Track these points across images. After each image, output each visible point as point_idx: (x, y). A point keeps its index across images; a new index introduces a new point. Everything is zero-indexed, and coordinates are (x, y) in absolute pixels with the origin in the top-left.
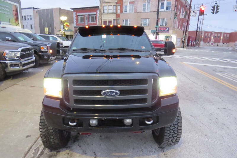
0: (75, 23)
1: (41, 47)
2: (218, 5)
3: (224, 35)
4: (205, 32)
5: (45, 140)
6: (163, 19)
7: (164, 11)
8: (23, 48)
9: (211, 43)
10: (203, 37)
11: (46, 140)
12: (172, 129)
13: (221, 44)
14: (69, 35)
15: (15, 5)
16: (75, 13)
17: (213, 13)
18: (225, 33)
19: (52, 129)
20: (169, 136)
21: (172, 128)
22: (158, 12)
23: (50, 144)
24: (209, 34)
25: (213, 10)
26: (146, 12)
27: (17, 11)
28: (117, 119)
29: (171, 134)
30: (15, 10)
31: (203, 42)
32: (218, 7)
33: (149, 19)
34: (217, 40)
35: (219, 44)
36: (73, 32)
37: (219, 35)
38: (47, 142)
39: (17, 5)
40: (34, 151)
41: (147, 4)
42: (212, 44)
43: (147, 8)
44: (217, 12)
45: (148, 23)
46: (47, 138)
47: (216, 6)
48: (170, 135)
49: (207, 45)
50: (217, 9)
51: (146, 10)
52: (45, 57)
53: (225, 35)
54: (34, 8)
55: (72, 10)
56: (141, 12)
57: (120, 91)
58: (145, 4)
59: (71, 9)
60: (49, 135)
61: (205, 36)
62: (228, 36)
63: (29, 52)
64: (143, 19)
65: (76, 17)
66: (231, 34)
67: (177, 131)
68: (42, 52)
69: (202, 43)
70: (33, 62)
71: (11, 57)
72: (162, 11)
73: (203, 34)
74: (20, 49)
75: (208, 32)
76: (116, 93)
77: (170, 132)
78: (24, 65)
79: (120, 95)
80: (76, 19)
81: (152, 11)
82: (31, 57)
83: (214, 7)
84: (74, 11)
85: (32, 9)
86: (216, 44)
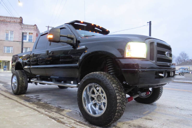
6: (26, 48)
7: (27, 42)
22: (23, 43)
26: (9, 41)
33: (13, 47)
41: (9, 34)
43: (10, 38)
45: (12, 51)
51: (9, 39)
56: (3, 40)
58: (8, 34)
64: (6, 47)
72: (25, 42)
81: (15, 40)
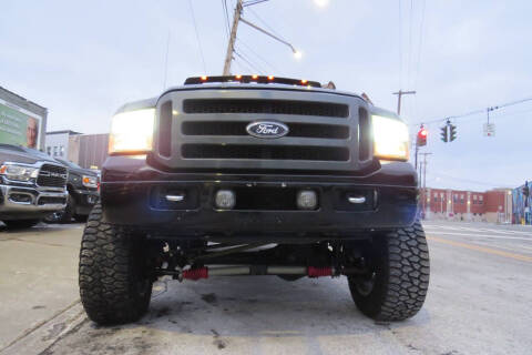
1: (84, 177)
2: (454, 125)
3: (472, 197)
4: (433, 191)
5: (90, 279)
8: (46, 162)
9: (448, 213)
10: (429, 200)
11: (94, 279)
12: (407, 259)
13: (468, 215)
15: (34, 119)
17: (445, 140)
18: (473, 193)
19: (113, 251)
20: (400, 277)
21: (406, 255)
23: (100, 293)
24: (442, 196)
25: (445, 135)
27: (36, 130)
28: (284, 185)
29: (404, 270)
30: (32, 127)
31: (432, 210)
32: (452, 128)
34: (459, 206)
35: (464, 215)
37: (462, 197)
38: (94, 286)
39: (39, 118)
40: (51, 327)
42: (451, 215)
44: (452, 139)
46: (96, 275)
47: (448, 128)
48: (403, 273)
49: (441, 218)
50: (453, 133)
52: (90, 200)
53: (475, 198)
54: (71, 133)
57: (288, 124)
60: (103, 266)
61: (433, 199)
62: (481, 198)
63: (57, 175)
66: (486, 195)
67: (418, 263)
68: (85, 188)
69: (428, 213)
70: (62, 200)
71: (17, 177)
73: (429, 195)
74: (40, 164)
75: (439, 191)
76: (281, 130)
77: (403, 266)
78: (43, 200)
79: (288, 135)
82: (61, 189)
83: (445, 129)
85: (68, 135)
86: (459, 215)
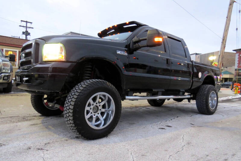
0: (236, 65)
14: (228, 78)
16: (238, 54)
36: (233, 75)
54: (196, 54)
55: (235, 52)
59: (234, 50)
65: (238, 58)
80: (238, 61)
84: (237, 53)
85: (195, 55)
